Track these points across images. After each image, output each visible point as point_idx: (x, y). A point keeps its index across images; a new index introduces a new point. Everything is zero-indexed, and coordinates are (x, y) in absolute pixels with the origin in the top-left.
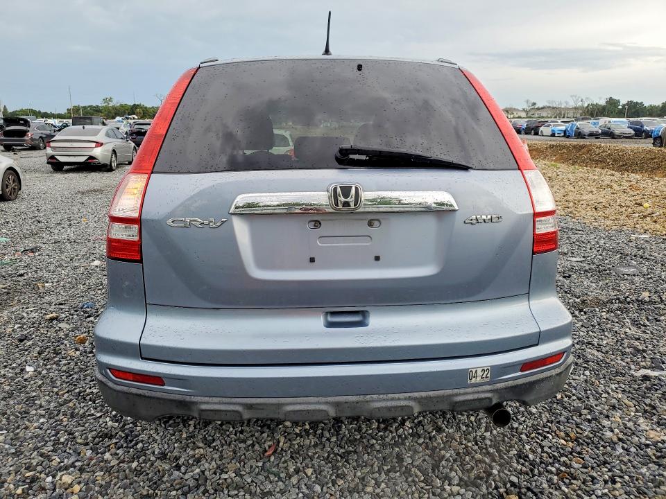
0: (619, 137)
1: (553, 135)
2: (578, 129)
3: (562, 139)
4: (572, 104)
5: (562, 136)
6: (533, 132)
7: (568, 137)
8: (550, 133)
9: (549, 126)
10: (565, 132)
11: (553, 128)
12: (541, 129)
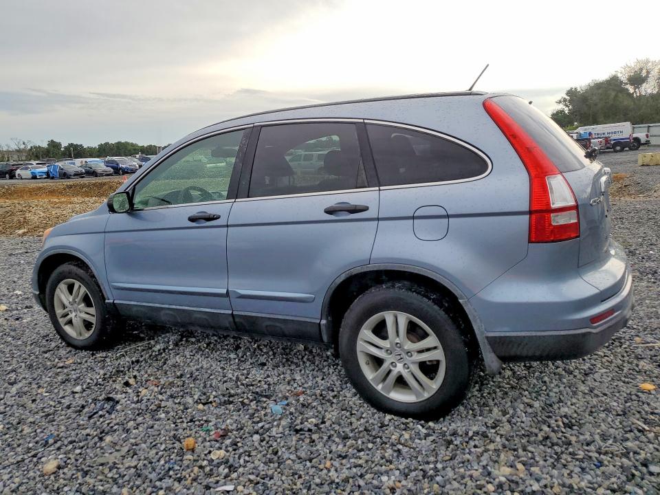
0: (102, 175)
1: (34, 177)
2: (62, 169)
3: (46, 180)
4: (13, 147)
5: (45, 178)
6: (7, 176)
7: (53, 178)
8: (30, 176)
9: (27, 169)
10: (47, 173)
11: (33, 171)
12: (18, 172)
